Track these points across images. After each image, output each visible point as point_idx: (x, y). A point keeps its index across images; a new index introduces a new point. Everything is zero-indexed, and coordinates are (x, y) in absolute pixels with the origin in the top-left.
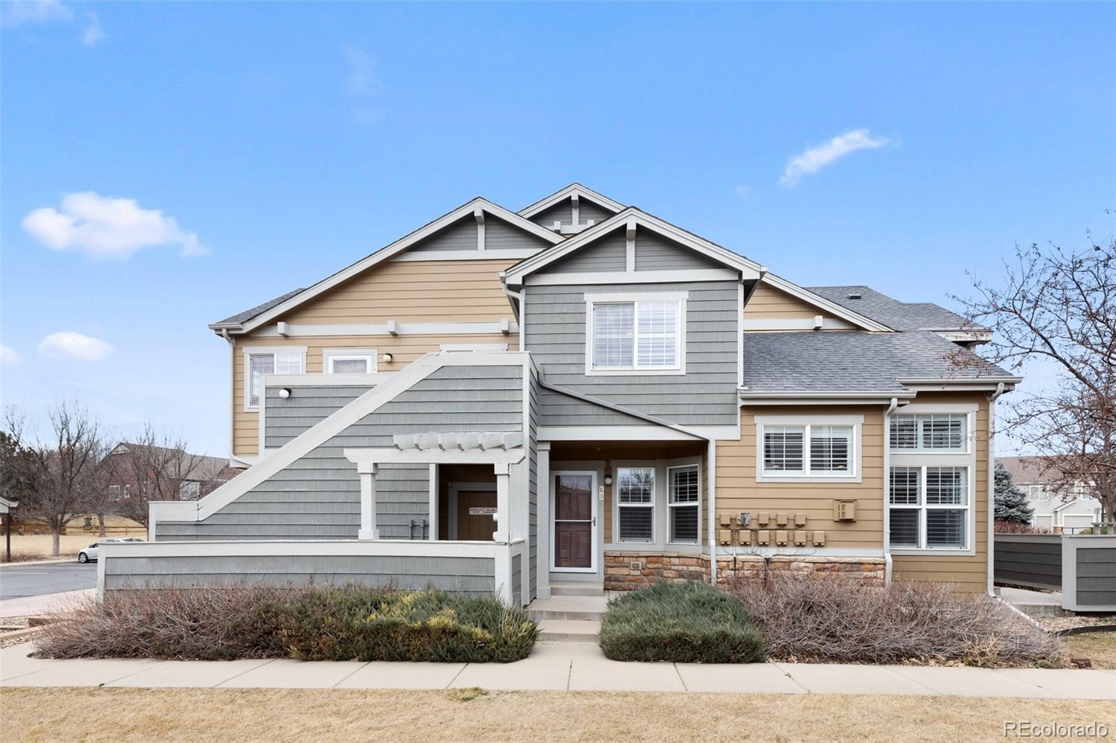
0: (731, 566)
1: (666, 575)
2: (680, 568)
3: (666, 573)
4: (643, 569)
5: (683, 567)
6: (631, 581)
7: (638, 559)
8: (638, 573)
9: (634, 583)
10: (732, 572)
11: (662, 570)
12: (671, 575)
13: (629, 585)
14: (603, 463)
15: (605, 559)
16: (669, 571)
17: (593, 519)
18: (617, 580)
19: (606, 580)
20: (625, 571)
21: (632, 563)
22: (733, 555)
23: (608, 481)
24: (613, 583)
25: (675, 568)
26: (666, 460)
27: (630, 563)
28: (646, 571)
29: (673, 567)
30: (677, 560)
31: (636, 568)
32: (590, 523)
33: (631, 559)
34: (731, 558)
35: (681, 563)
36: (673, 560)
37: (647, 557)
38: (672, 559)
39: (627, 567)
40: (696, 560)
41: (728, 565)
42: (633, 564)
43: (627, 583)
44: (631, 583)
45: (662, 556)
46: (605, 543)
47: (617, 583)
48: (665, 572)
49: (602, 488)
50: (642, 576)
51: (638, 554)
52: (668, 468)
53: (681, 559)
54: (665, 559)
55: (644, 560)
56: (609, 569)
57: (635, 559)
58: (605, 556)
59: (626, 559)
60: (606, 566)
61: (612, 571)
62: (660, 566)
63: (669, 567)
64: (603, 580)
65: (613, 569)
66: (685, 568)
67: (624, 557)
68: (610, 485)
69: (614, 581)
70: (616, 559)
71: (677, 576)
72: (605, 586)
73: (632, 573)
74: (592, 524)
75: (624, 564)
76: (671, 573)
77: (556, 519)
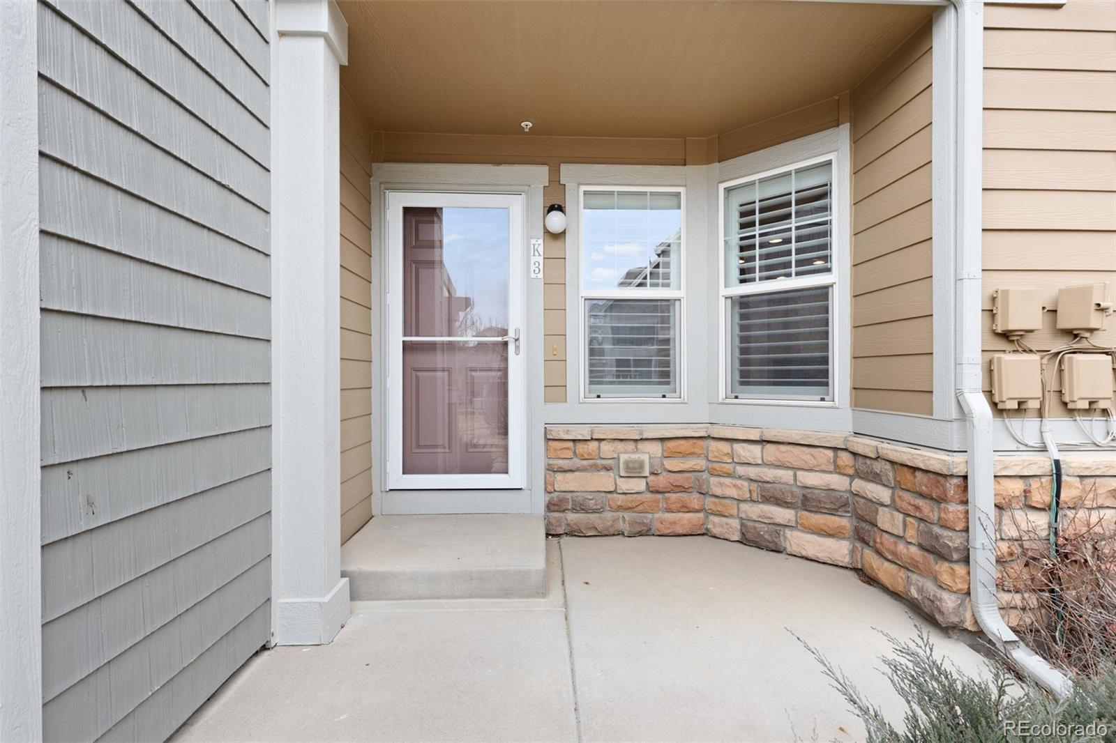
0: (1041, 495)
1: (718, 491)
2: (769, 474)
3: (716, 485)
4: (652, 473)
5: (780, 473)
6: (620, 508)
7: (641, 445)
8: (640, 485)
9: (627, 515)
10: (1041, 521)
11: (705, 475)
12: (733, 493)
13: (615, 520)
14: (540, 174)
15: (547, 449)
16: (727, 481)
17: (511, 334)
18: (580, 508)
19: (550, 507)
20: (604, 481)
21: (623, 457)
22: (1044, 449)
23: (556, 221)
24: (571, 517)
25: (752, 472)
26: (716, 166)
27: (618, 458)
28: (662, 481)
29: (741, 470)
30: (756, 449)
31: (634, 470)
32: (506, 344)
33: (620, 445)
34: (1042, 464)
35: (768, 458)
36: (742, 451)
37: (662, 440)
38: (737, 446)
39: (608, 469)
40: (830, 453)
41: (1026, 492)
42: (627, 463)
43: (609, 515)
44: (621, 514)
45: (709, 437)
46: (547, 400)
47: (582, 516)
48: (713, 480)
49: (539, 243)
50: (649, 495)
51: (641, 432)
52: (722, 187)
53: (769, 446)
54: (714, 445)
55: (656, 449)
56: (559, 476)
57: (631, 446)
58: (548, 440)
59: (606, 448)
60: (550, 469)
61: (565, 482)
62: (700, 463)
63: (729, 468)
64: (541, 509)
65: (569, 475)
66: (786, 475)
67: (600, 440)
68: (559, 236)
69: (574, 510)
70: (581, 448)
71: (755, 496)
72: (548, 525)
73: (624, 485)
74: (511, 347)
75: (599, 462)
76: (735, 486)
77: (405, 335)
